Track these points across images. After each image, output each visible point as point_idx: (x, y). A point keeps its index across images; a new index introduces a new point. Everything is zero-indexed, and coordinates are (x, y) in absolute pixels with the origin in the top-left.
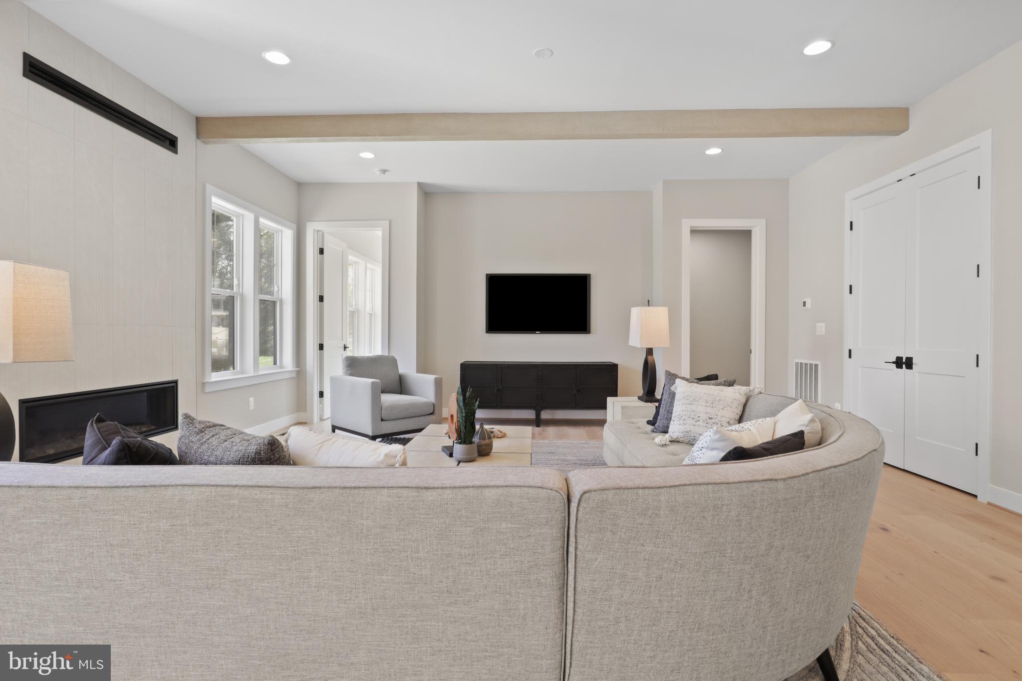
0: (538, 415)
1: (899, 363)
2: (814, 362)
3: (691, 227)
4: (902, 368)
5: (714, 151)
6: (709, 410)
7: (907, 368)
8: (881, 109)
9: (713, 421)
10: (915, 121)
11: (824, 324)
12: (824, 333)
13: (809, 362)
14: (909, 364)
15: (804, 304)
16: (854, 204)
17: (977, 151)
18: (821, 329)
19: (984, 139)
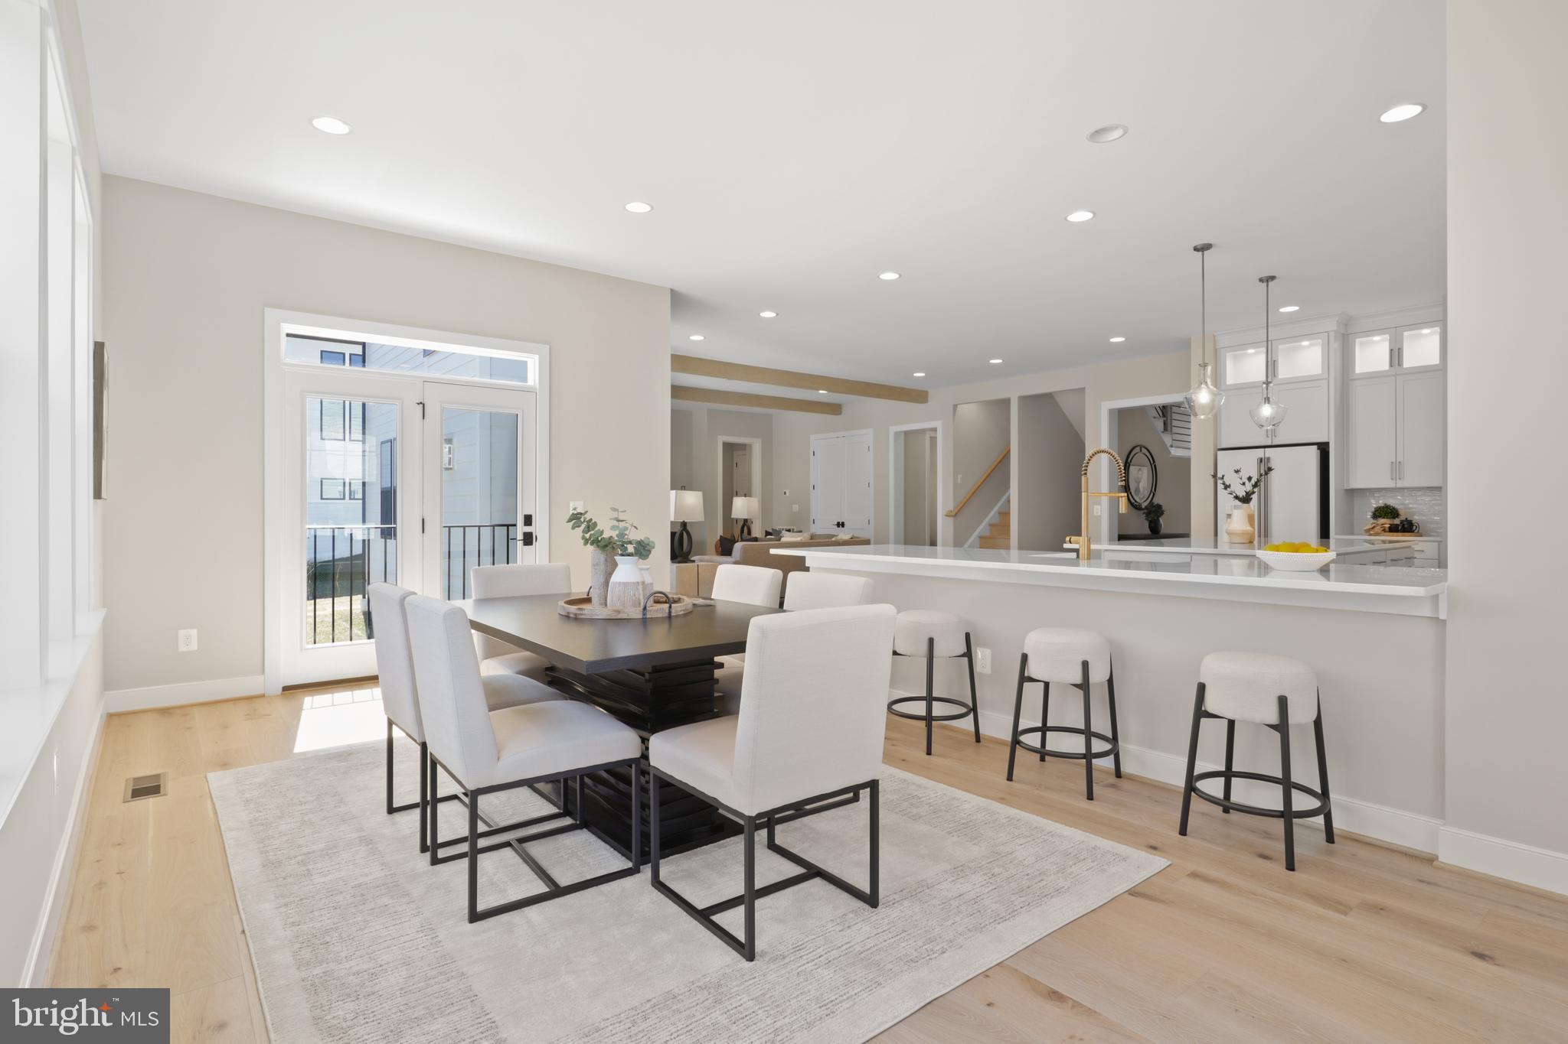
1: (838, 524)
2: (791, 527)
3: (723, 440)
4: (840, 527)
7: (842, 527)
10: (844, 411)
11: (798, 506)
12: (798, 510)
14: (843, 525)
15: (785, 493)
16: (816, 441)
17: (867, 435)
18: (796, 508)
19: (870, 431)
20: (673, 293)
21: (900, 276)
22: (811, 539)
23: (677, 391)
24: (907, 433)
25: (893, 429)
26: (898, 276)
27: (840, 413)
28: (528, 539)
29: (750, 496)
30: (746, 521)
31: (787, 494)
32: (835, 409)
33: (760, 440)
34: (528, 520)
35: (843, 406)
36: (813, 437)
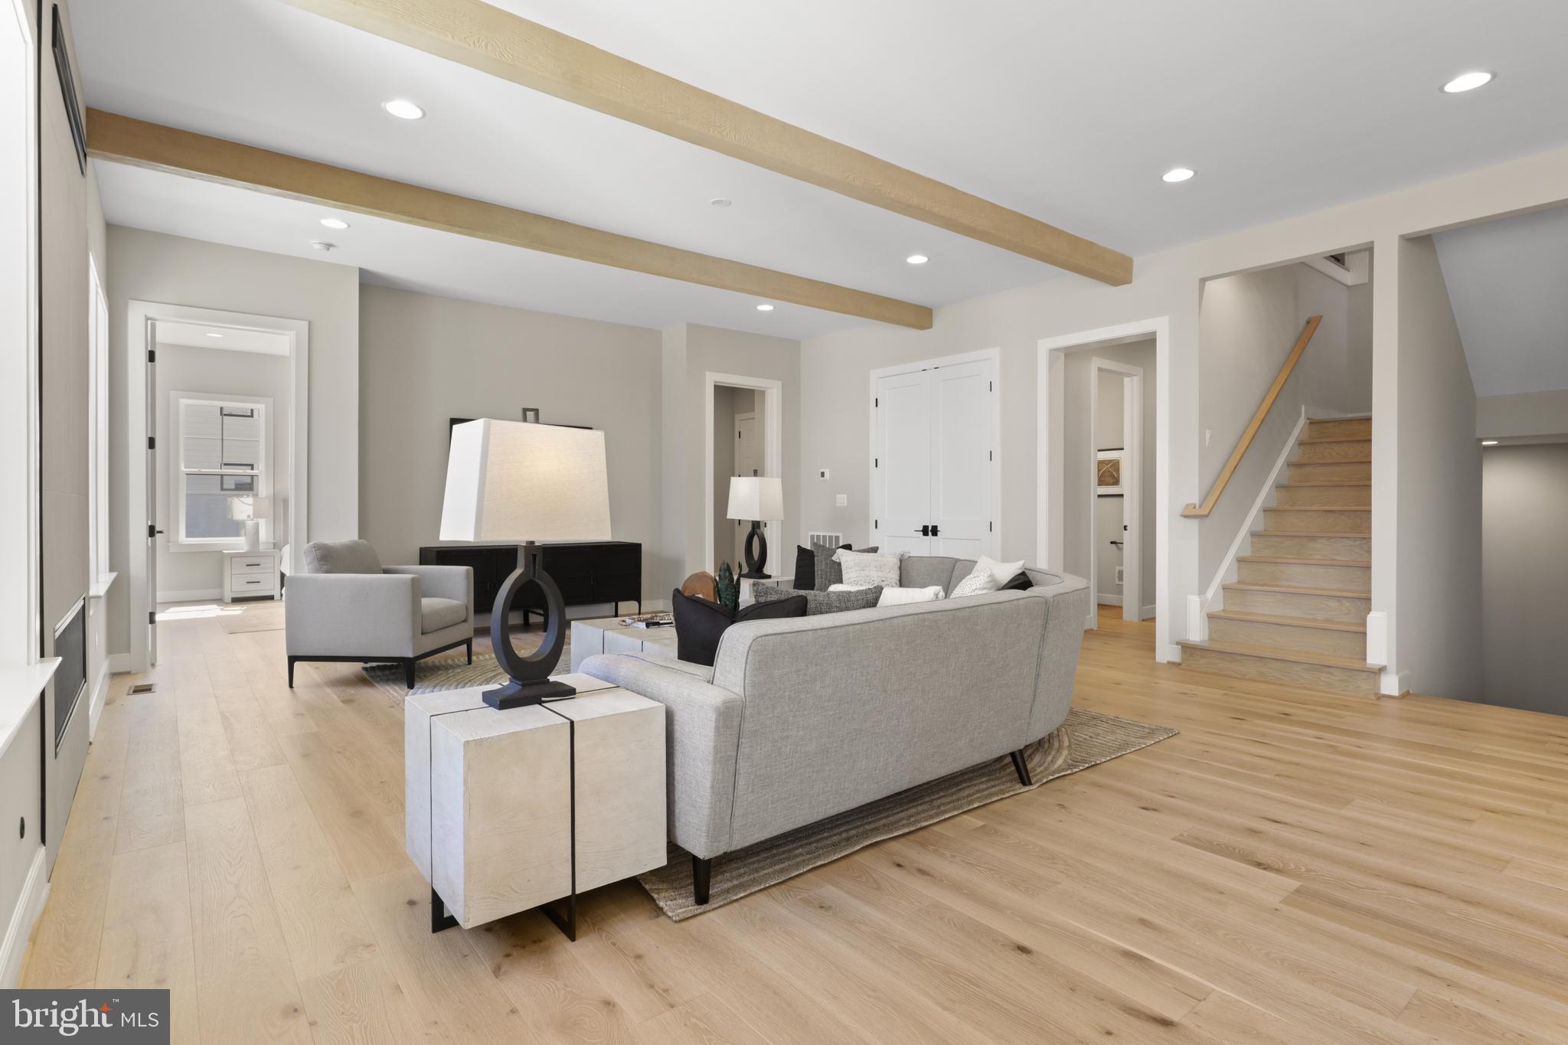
0: (526, 618)
1: (925, 531)
2: (834, 534)
3: (715, 382)
4: (928, 535)
5: (766, 307)
6: (879, 574)
7: (933, 535)
8: (915, 305)
9: (886, 582)
10: (938, 322)
11: (846, 496)
12: (846, 504)
13: (828, 534)
14: (935, 531)
15: (823, 474)
16: (880, 382)
17: (989, 362)
18: (842, 500)
19: (995, 353)
25: (1045, 345)
27: (930, 326)
29: (763, 475)
30: (756, 525)
31: (827, 475)
32: (920, 318)
33: (779, 384)
35: (934, 311)
36: (875, 374)
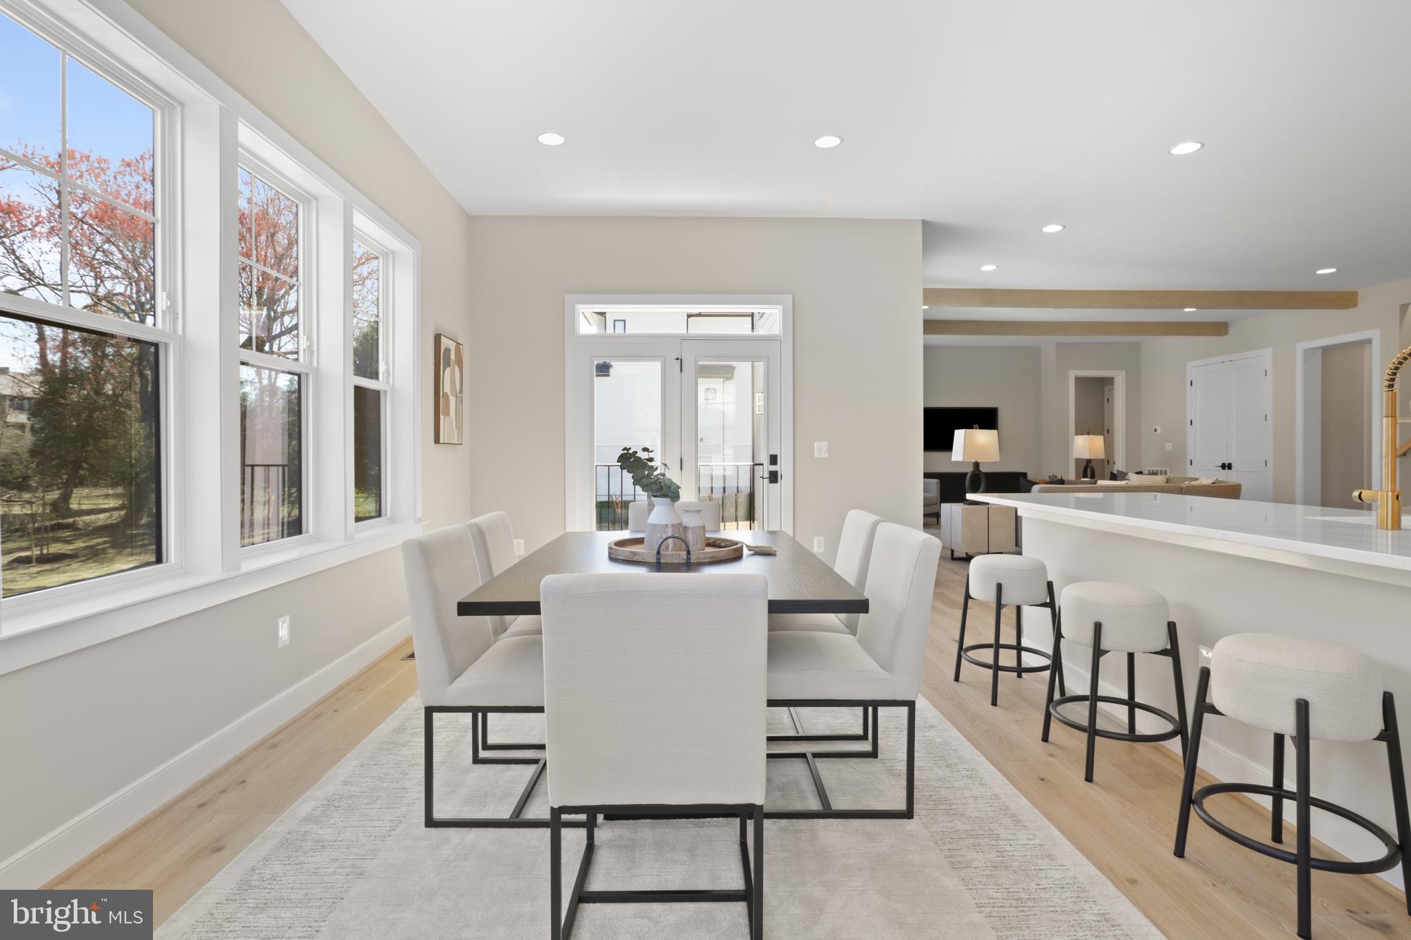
1: (1224, 466)
3: (1076, 376)
4: (1225, 469)
7: (1228, 469)
11: (1171, 444)
12: (1171, 450)
14: (1229, 466)
15: (1156, 430)
16: (1194, 370)
17: (1264, 358)
18: (1169, 447)
19: (1268, 352)
20: (925, 224)
21: (1203, 145)
22: (1167, 483)
23: (930, 326)
24: (1326, 350)
25: (1301, 346)
26: (1199, 146)
27: (1226, 334)
28: (774, 477)
30: (1089, 462)
31: (1158, 431)
32: (1220, 329)
33: (1124, 373)
34: (774, 460)
35: (1229, 324)
36: (1190, 364)
